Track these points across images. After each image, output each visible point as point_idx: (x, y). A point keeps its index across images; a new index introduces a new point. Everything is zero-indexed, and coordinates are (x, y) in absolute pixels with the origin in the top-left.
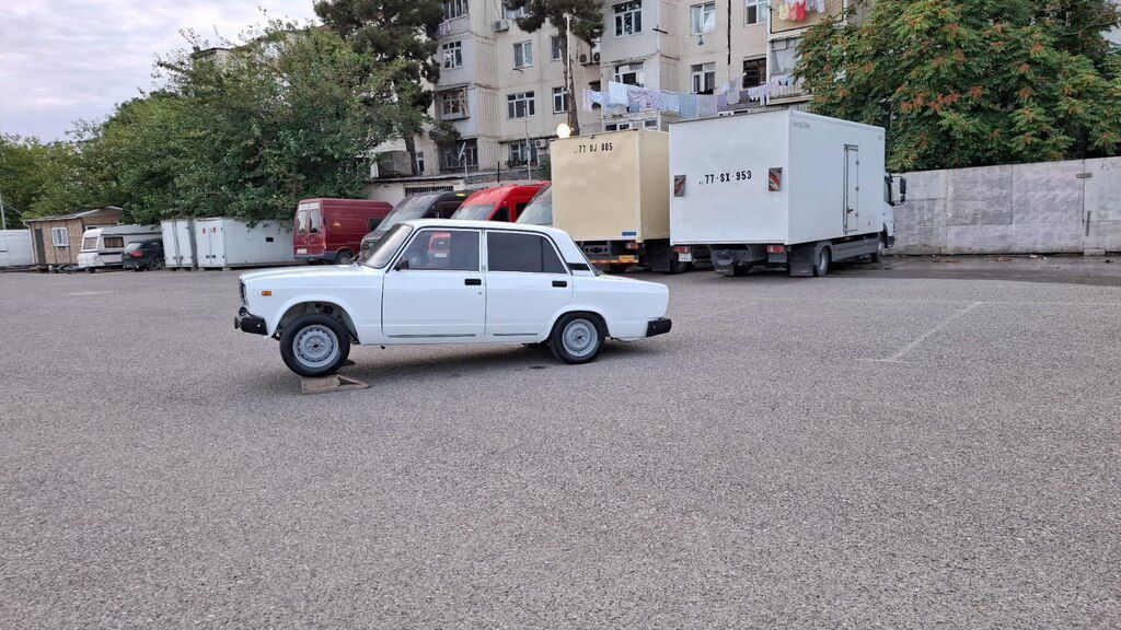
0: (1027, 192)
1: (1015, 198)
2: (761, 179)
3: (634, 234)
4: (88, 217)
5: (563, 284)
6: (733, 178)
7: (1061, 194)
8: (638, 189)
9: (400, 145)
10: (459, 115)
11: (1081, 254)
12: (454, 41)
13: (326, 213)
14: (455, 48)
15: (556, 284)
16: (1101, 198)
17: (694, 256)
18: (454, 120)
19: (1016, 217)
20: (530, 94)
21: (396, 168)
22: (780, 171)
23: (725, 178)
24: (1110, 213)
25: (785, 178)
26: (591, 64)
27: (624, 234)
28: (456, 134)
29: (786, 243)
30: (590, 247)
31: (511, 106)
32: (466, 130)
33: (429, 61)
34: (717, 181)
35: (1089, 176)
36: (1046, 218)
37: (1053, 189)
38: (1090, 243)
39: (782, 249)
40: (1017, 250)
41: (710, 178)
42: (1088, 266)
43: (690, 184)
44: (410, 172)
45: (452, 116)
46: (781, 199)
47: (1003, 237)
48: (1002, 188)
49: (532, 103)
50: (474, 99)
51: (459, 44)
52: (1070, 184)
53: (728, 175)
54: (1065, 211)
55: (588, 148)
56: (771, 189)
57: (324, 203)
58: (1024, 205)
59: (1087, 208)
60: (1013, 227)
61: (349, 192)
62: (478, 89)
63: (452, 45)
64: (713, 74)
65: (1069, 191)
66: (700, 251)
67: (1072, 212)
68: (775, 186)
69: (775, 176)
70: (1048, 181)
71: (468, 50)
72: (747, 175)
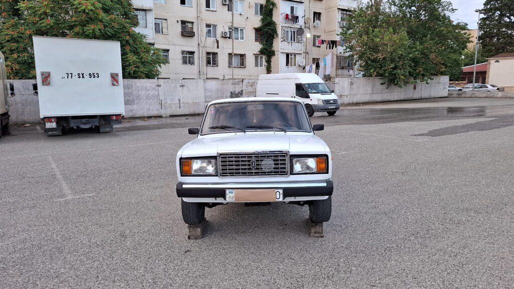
0: (138, 91)
1: (134, 94)
2: (106, 78)
6: (87, 77)
7: (151, 93)
11: (160, 117)
16: (165, 95)
19: (136, 102)
22: (117, 75)
23: (81, 76)
24: (168, 101)
25: (121, 79)
34: (75, 78)
35: (160, 86)
36: (147, 102)
37: (148, 90)
38: (162, 112)
39: (120, 118)
40: (138, 116)
41: (70, 75)
42: (163, 121)
43: (54, 78)
46: (119, 90)
47: (131, 111)
48: (129, 89)
52: (154, 89)
53: (83, 75)
54: (153, 99)
56: (113, 85)
58: (138, 97)
59: (161, 98)
60: (135, 107)
65: (154, 92)
66: (62, 121)
67: (156, 100)
68: (115, 83)
69: (114, 78)
70: (146, 87)
72: (96, 76)
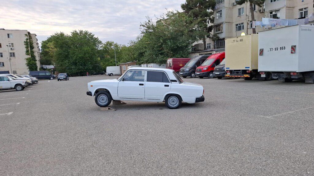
2: (289, 49)
3: (249, 68)
4: (129, 63)
5: (168, 86)
6: (279, 49)
8: (250, 54)
9: (201, 42)
10: (220, 32)
12: (220, 10)
13: (173, 61)
14: (220, 12)
15: (165, 86)
17: (266, 75)
18: (218, 33)
20: (242, 24)
21: (200, 48)
22: (295, 46)
23: (276, 49)
25: (297, 49)
26: (263, 12)
27: (246, 68)
28: (218, 37)
29: (297, 72)
30: (235, 72)
31: (237, 28)
32: (221, 36)
33: (211, 17)
34: (274, 50)
39: (296, 74)
41: (271, 49)
43: (265, 52)
44: (204, 49)
45: (218, 32)
46: (295, 56)
49: (243, 26)
50: (224, 27)
51: (221, 11)
53: (277, 48)
55: (236, 41)
56: (292, 53)
57: (173, 59)
61: (184, 56)
62: (226, 23)
63: (219, 12)
64: (307, 11)
66: (268, 74)
68: (293, 52)
69: (293, 48)
71: (224, 12)
72: (284, 48)
